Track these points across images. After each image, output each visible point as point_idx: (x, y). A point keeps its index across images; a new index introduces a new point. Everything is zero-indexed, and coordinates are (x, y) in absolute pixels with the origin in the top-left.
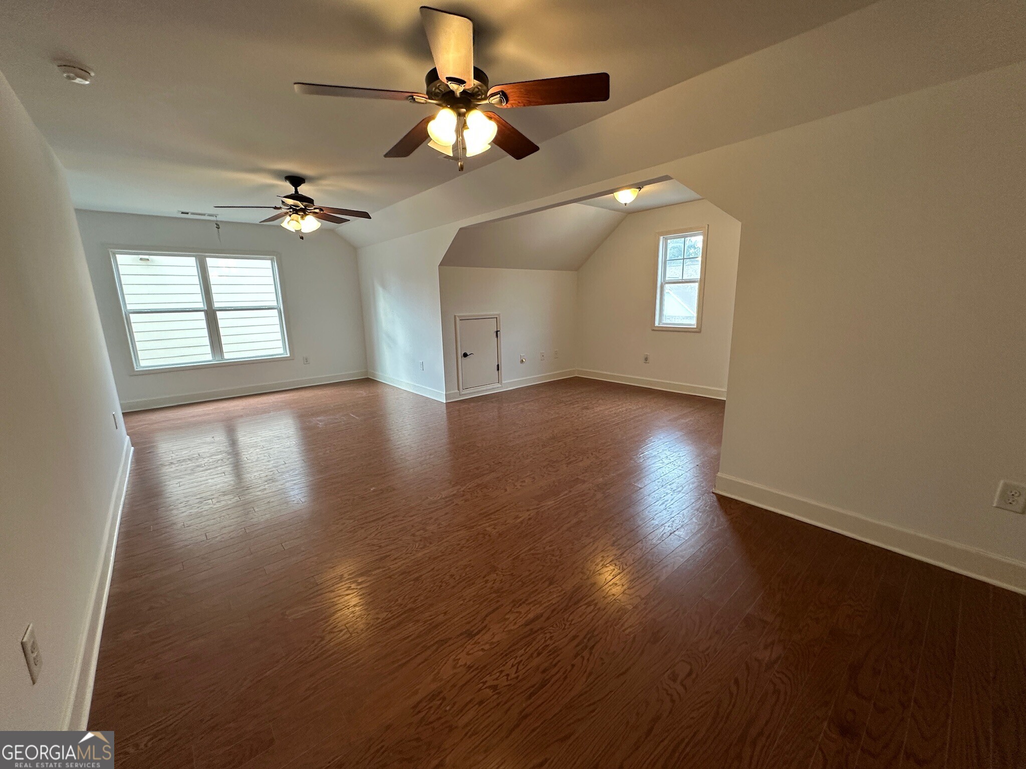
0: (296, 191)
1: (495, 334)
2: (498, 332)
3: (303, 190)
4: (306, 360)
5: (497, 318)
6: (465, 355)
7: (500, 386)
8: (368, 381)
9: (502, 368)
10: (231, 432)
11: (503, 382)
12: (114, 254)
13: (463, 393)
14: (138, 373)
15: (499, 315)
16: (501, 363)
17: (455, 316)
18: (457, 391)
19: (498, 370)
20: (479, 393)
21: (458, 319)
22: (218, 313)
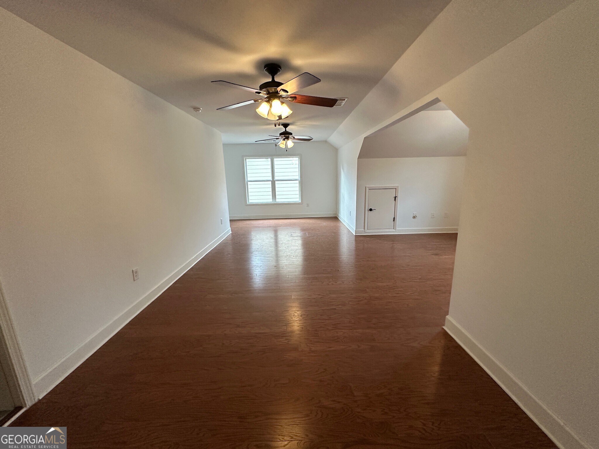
0: (286, 130)
1: (394, 199)
2: (396, 198)
3: (289, 129)
4: (308, 205)
5: (396, 189)
6: (371, 210)
7: (395, 231)
8: (335, 218)
9: (397, 220)
10: (276, 232)
11: (397, 229)
12: (246, 159)
13: (367, 231)
14: (248, 205)
15: (398, 187)
16: (396, 216)
17: (366, 187)
18: (363, 230)
19: (394, 221)
20: (377, 233)
21: (367, 189)
22: (276, 182)
